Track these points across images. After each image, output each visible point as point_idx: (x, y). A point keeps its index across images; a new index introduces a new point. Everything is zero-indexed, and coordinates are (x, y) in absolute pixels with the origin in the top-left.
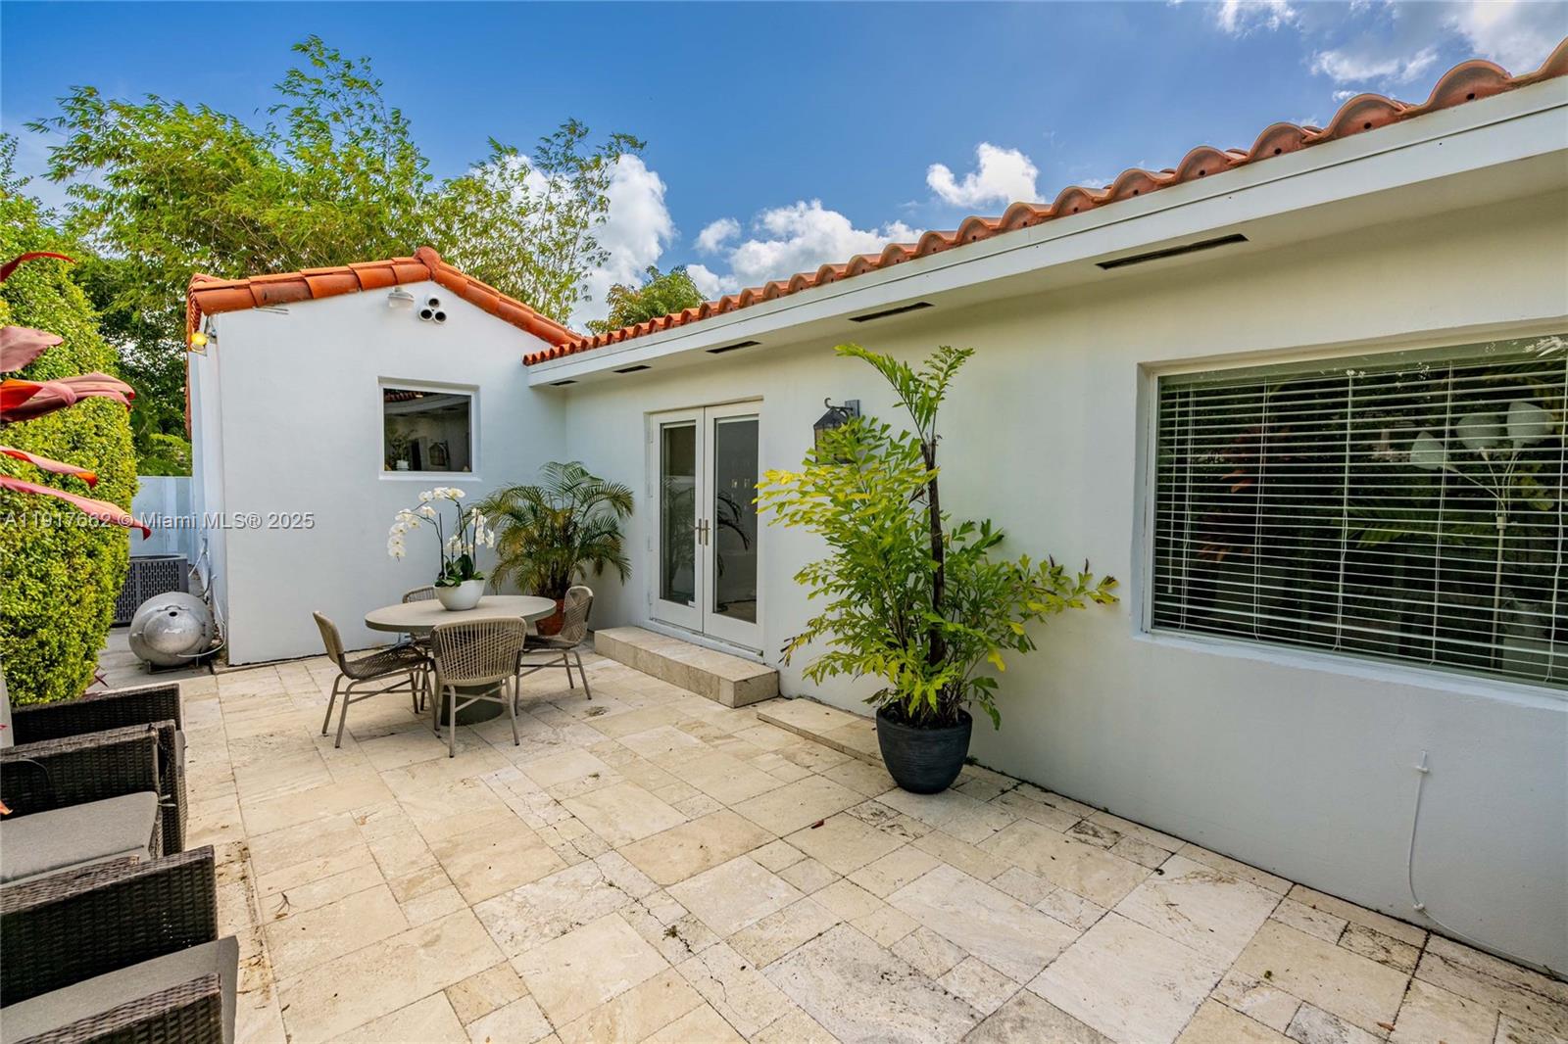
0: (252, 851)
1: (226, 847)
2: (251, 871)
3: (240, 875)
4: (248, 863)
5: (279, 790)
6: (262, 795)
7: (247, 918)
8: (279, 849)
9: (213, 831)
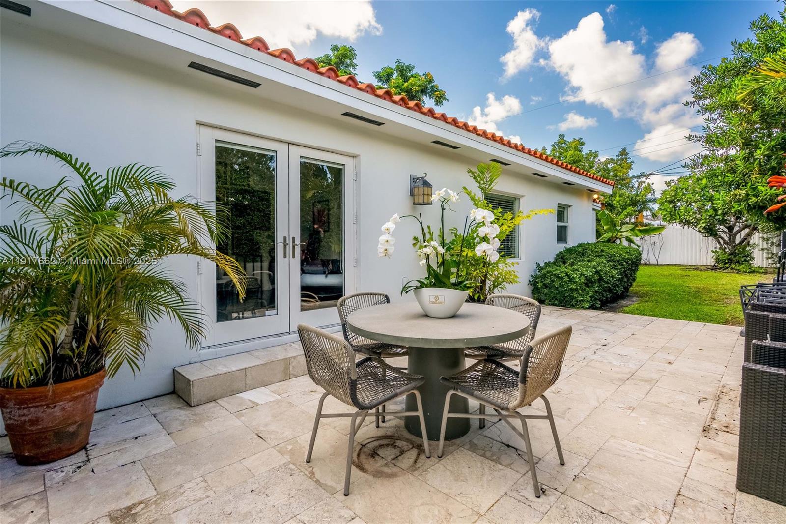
0: (702, 429)
1: (716, 439)
2: (708, 419)
3: (715, 421)
4: (707, 424)
5: (652, 456)
6: (668, 460)
7: (720, 405)
8: (685, 421)
9: (721, 454)
